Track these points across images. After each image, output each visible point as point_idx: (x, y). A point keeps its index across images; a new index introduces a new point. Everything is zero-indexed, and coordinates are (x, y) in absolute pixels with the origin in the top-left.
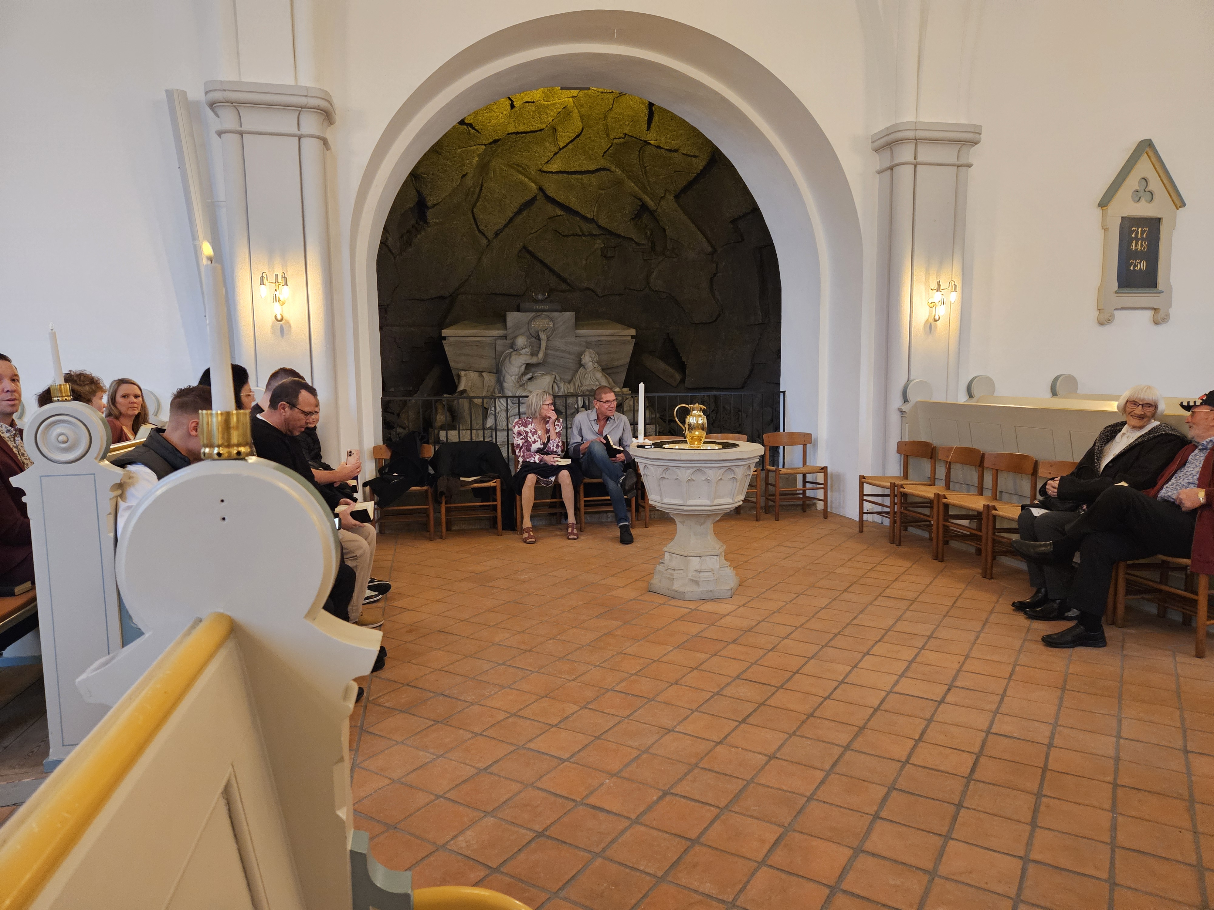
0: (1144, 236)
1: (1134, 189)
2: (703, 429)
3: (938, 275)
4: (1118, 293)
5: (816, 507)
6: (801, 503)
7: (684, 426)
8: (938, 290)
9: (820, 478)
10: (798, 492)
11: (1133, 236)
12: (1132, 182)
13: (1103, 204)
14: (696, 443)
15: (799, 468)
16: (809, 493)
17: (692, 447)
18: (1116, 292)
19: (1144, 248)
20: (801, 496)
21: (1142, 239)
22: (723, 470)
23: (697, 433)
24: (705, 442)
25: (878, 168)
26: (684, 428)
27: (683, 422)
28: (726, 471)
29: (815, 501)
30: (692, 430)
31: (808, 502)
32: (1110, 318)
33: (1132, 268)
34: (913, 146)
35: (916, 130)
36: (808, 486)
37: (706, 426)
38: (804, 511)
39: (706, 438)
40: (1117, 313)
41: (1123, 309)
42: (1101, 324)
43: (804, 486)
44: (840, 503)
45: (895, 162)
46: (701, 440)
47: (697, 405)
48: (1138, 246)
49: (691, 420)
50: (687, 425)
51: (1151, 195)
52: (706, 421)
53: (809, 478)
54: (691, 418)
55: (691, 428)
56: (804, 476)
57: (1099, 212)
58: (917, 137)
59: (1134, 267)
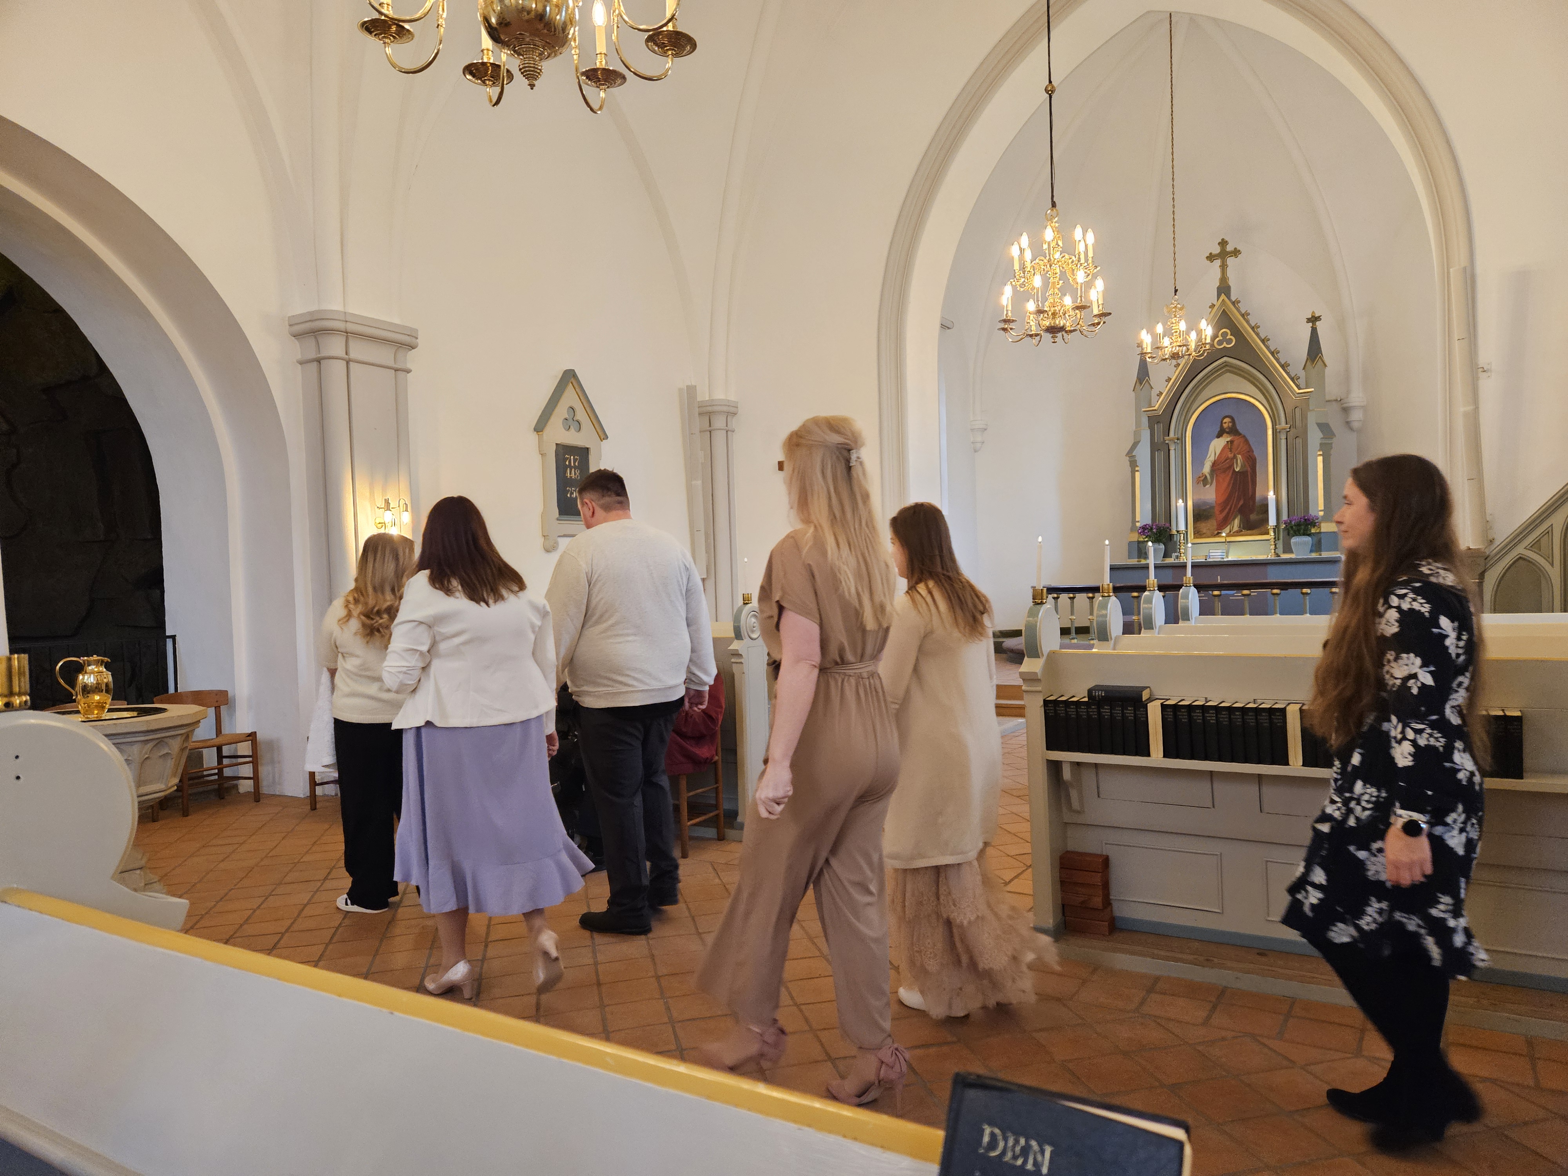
0: (577, 464)
1: (565, 417)
2: (107, 691)
3: (384, 490)
4: (559, 520)
5: (238, 790)
6: (216, 786)
7: (74, 689)
8: (388, 509)
9: (244, 748)
10: (205, 773)
11: (567, 463)
12: (561, 411)
13: (539, 428)
14: (96, 712)
15: (212, 739)
16: (227, 772)
17: (87, 718)
18: (558, 519)
19: (578, 476)
20: (216, 777)
21: (575, 467)
22: (150, 745)
23: (97, 698)
24: (110, 710)
25: (299, 357)
26: (74, 692)
27: (72, 682)
28: (154, 746)
29: (235, 782)
30: (89, 693)
31: (226, 785)
32: (555, 545)
33: (569, 495)
34: (344, 339)
35: (346, 321)
36: (226, 761)
37: (111, 686)
38: (222, 798)
39: (110, 705)
40: (560, 540)
41: (565, 536)
42: (547, 551)
43: (220, 761)
44: (274, 777)
45: (323, 354)
46: (103, 707)
47: (95, 657)
48: (572, 474)
49: (87, 679)
50: (78, 688)
51: (579, 425)
52: (110, 679)
53: (226, 751)
54: (86, 677)
55: (87, 690)
56: (219, 749)
57: (534, 437)
58: (348, 330)
59: (571, 495)
